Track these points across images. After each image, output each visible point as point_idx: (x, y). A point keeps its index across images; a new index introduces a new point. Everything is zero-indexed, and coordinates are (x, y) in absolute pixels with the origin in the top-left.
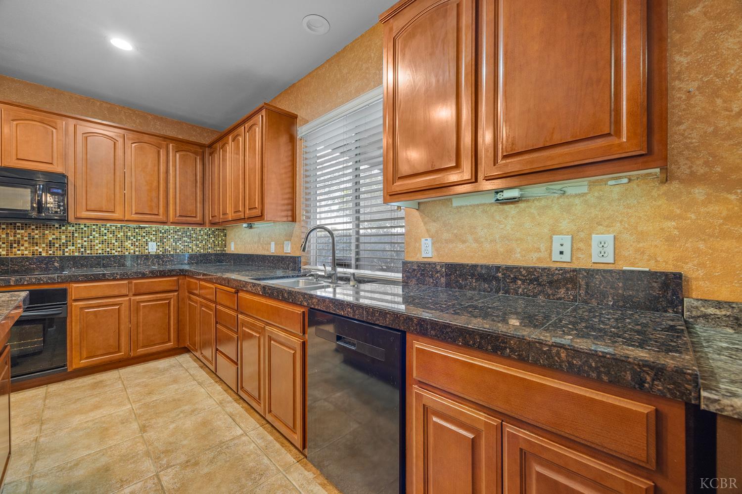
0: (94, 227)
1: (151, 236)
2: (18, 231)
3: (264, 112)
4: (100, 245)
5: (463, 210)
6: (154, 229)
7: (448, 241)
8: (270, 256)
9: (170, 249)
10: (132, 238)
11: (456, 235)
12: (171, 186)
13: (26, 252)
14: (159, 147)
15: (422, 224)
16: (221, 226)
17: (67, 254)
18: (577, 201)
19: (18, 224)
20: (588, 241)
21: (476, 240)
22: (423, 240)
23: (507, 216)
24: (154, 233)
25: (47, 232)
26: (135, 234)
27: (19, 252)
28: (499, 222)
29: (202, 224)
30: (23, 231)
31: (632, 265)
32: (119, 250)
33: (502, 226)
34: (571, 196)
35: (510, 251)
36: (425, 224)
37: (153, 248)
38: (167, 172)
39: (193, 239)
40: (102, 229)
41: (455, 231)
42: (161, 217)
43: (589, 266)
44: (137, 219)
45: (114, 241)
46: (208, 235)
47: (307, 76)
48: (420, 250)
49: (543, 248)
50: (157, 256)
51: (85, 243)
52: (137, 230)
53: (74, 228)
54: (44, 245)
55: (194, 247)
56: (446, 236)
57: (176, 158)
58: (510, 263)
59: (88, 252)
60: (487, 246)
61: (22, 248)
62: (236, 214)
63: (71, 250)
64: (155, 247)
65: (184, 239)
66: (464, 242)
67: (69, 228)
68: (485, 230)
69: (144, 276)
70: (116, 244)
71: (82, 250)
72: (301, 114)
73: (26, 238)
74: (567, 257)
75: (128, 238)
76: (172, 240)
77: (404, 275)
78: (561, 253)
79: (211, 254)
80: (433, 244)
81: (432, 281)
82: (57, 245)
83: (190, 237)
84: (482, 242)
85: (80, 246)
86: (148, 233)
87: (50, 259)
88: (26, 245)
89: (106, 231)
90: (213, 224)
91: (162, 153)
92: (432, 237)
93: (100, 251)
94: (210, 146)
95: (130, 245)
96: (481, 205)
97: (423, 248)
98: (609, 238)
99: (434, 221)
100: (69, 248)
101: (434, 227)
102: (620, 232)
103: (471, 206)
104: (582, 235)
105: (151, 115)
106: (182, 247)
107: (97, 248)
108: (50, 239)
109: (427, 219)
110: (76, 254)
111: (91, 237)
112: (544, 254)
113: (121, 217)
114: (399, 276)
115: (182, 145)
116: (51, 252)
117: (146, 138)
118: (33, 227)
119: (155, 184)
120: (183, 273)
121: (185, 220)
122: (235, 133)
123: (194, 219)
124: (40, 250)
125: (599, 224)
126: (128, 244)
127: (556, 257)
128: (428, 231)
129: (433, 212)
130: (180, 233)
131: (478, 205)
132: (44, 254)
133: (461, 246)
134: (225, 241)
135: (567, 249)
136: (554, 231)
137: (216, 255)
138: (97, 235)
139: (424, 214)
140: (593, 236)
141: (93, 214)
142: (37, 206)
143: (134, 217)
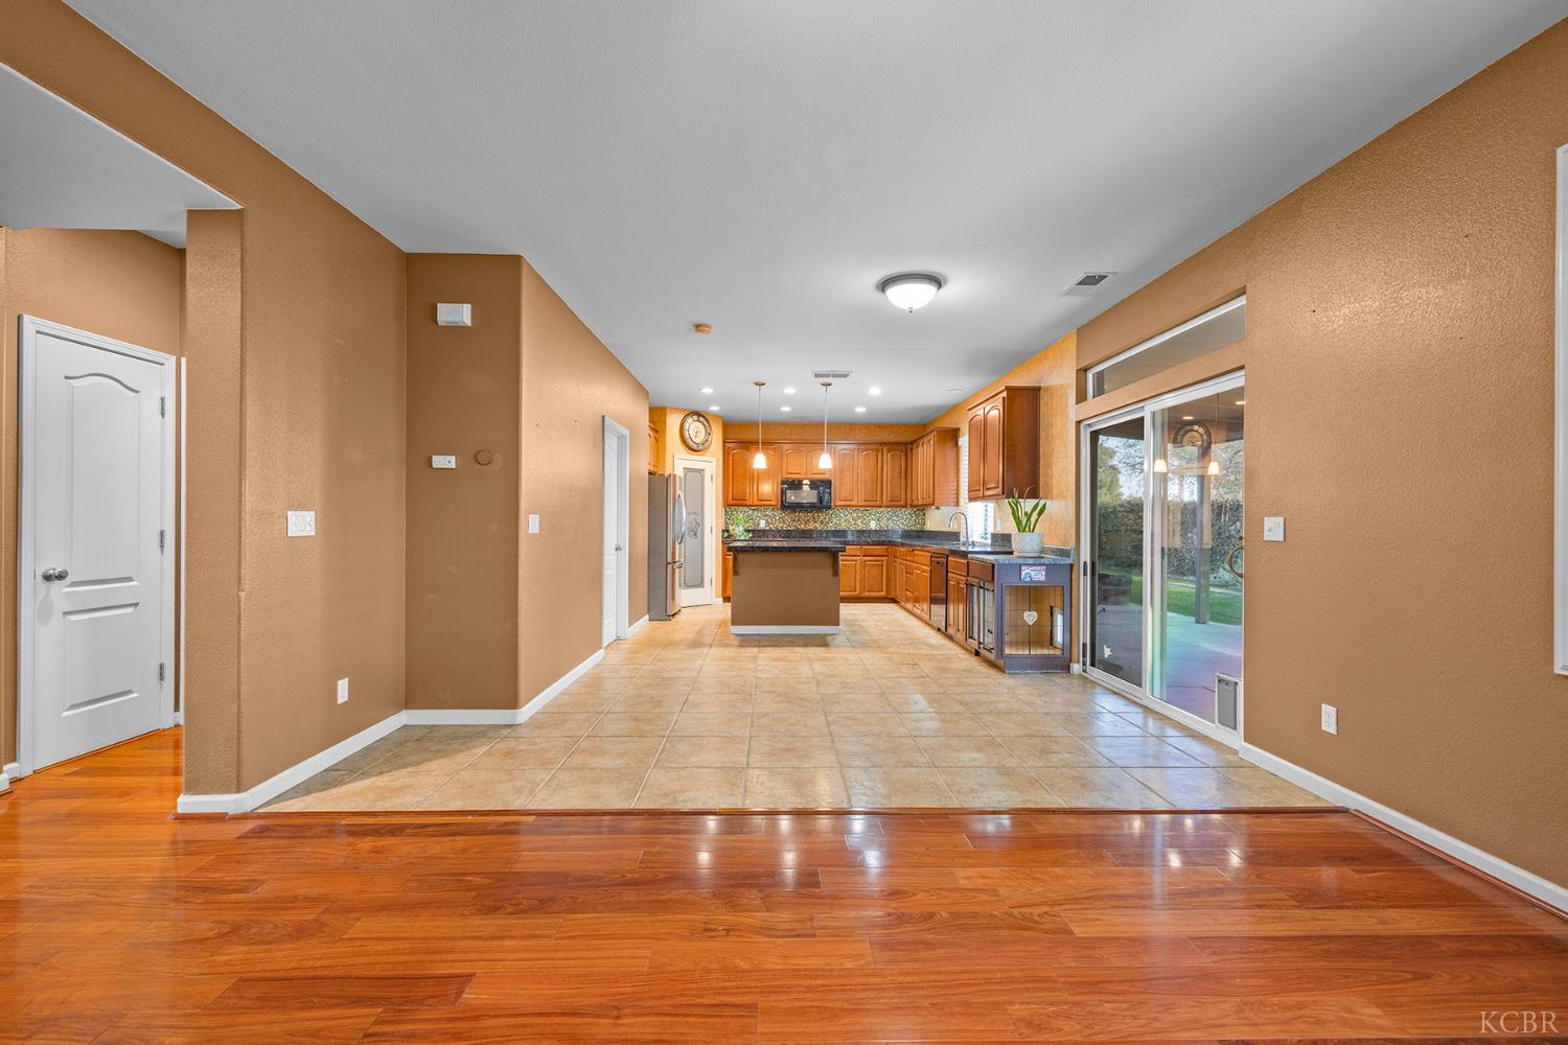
0: (842, 510)
1: (873, 517)
2: (809, 515)
4: (845, 523)
6: (874, 511)
9: (884, 526)
10: (861, 518)
12: (885, 478)
13: (812, 527)
14: (877, 451)
16: (922, 509)
19: (809, 511)
24: (874, 514)
25: (820, 515)
26: (863, 515)
27: (809, 527)
29: (905, 506)
32: (854, 526)
37: (873, 525)
38: (882, 469)
39: (900, 519)
40: (846, 512)
42: (878, 503)
44: (865, 505)
45: (851, 521)
46: (911, 515)
50: (876, 531)
51: (838, 522)
52: (864, 513)
53: (832, 511)
55: (902, 525)
57: (888, 456)
59: (839, 527)
63: (831, 527)
64: (875, 525)
65: (894, 519)
69: (868, 544)
70: (853, 522)
71: (836, 526)
75: (859, 517)
76: (886, 520)
79: (912, 531)
82: (826, 523)
83: (898, 517)
85: (835, 523)
86: (871, 514)
87: (821, 532)
88: (812, 521)
89: (848, 514)
90: (913, 506)
91: (880, 455)
93: (844, 527)
94: (912, 443)
100: (830, 524)
106: (892, 525)
107: (843, 524)
108: (821, 520)
110: (833, 528)
111: (840, 517)
113: (855, 505)
115: (891, 446)
116: (822, 527)
117: (871, 447)
119: (875, 478)
120: (891, 544)
121: (894, 504)
123: (899, 503)
126: (859, 522)
130: (891, 514)
132: (819, 527)
134: (923, 519)
137: (917, 531)
138: (844, 516)
141: (843, 503)
142: (821, 499)
143: (864, 503)
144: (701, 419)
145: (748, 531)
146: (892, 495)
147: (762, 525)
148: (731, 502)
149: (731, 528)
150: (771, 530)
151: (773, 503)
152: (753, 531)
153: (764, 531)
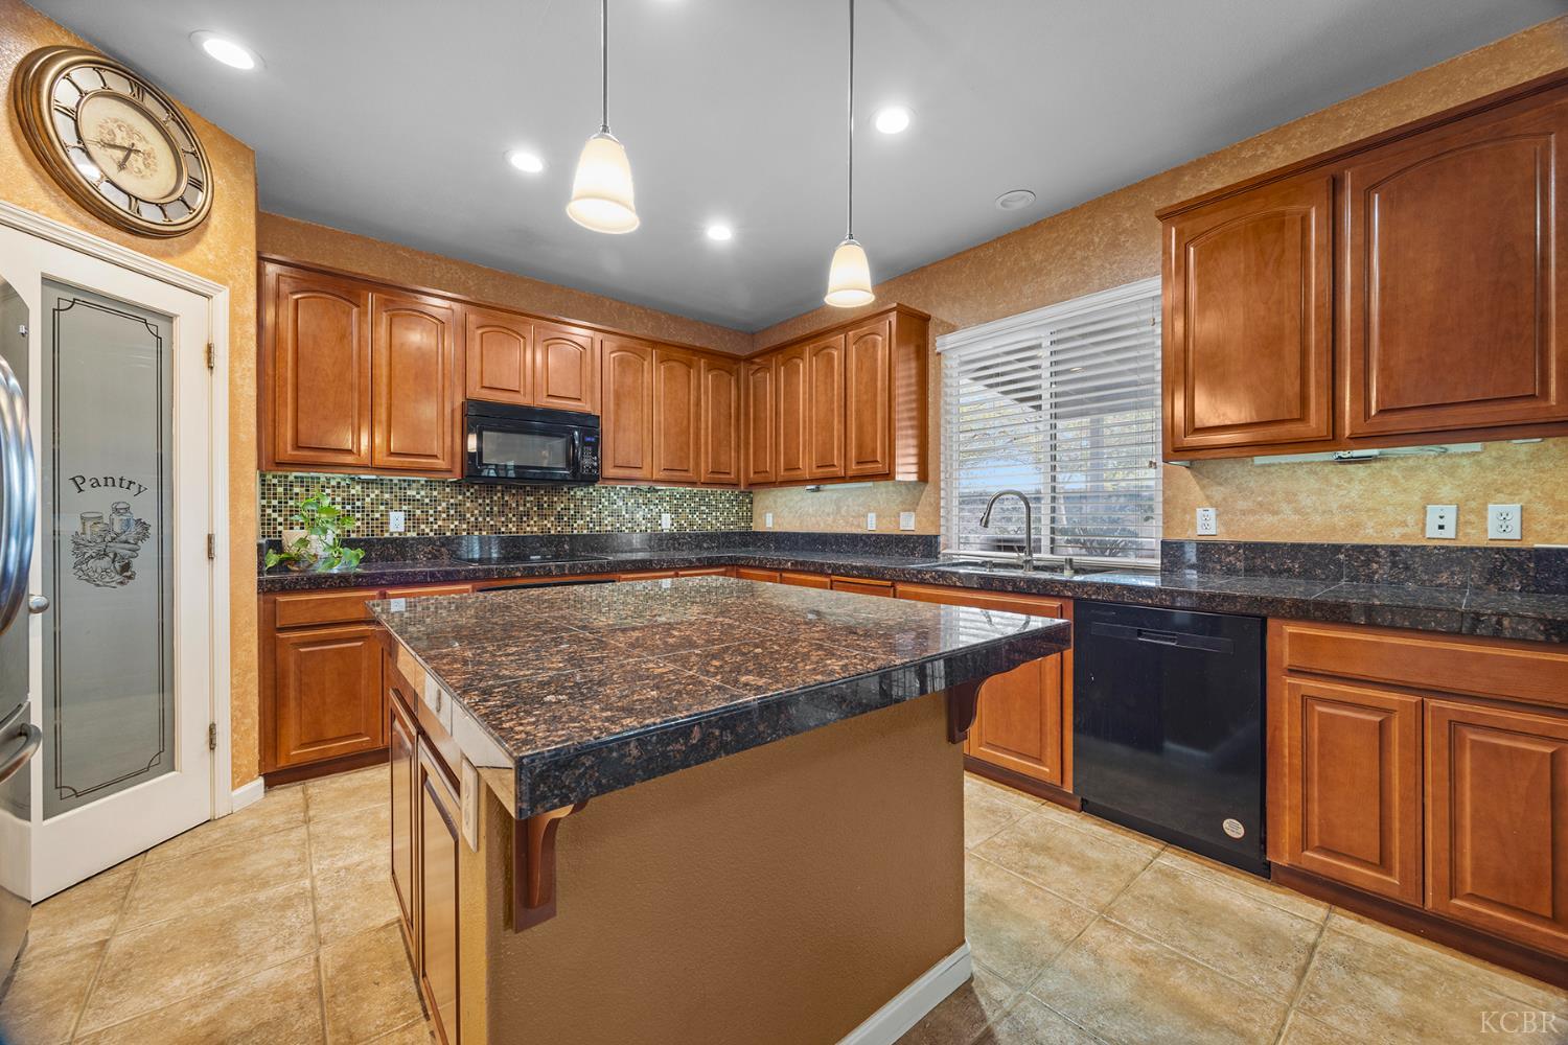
0: (603, 491)
1: (665, 504)
2: (528, 498)
3: (893, 317)
4: (609, 519)
5: (1272, 469)
6: (668, 493)
7: (1243, 513)
8: (869, 536)
9: (685, 525)
10: (644, 507)
11: (1261, 504)
12: (702, 424)
13: (535, 529)
14: (689, 366)
15: (1198, 488)
17: (575, 532)
18: (1465, 461)
19: (528, 488)
20: (1482, 513)
21: (1297, 511)
22: (1199, 511)
23: (1352, 479)
24: (668, 499)
25: (555, 499)
26: (646, 501)
27: (528, 529)
28: (1338, 486)
29: (735, 485)
30: (532, 499)
31: (1548, 541)
32: (630, 525)
33: (1342, 493)
34: (1456, 455)
35: (1356, 526)
36: (1203, 488)
37: (667, 523)
38: (698, 404)
39: (712, 508)
40: (612, 494)
41: (1260, 499)
42: (691, 475)
43: (1484, 544)
44: (667, 478)
45: (624, 513)
47: (952, 257)
48: (1193, 525)
49: (1411, 520)
50: (672, 536)
51: (594, 515)
52: (649, 495)
53: (582, 493)
54: (552, 519)
55: (714, 522)
56: (1242, 504)
58: (1357, 541)
59: (597, 528)
60: (1317, 519)
61: (532, 522)
62: (820, 470)
63: (580, 526)
64: (670, 522)
65: (703, 508)
66: (1275, 513)
67: (578, 493)
68: (1314, 498)
70: (627, 516)
71: (591, 525)
72: (939, 313)
73: (535, 509)
74: (1449, 532)
75: (639, 507)
76: (688, 510)
77: (1165, 561)
78: (1441, 527)
80: (1217, 515)
81: (1219, 567)
82: (566, 519)
83: (708, 505)
84: (1308, 513)
85: (588, 519)
86: (661, 499)
87: (560, 538)
88: (535, 519)
89: (615, 497)
91: (691, 372)
92: (1216, 506)
93: (609, 528)
94: (749, 360)
95: (641, 519)
96: (1306, 463)
97: (1199, 521)
98: (1514, 509)
99: (1221, 484)
100: (579, 522)
101: (1218, 492)
102: (1530, 502)
103: (1287, 464)
104: (1473, 504)
105: (665, 314)
106: (700, 522)
107: (606, 522)
108: (559, 509)
109: (1205, 481)
110: (585, 532)
111: (600, 506)
112: (1413, 529)
113: (649, 476)
114: (1156, 562)
115: (713, 357)
116: (559, 529)
117: (674, 354)
118: (542, 492)
119: (685, 423)
121: (710, 479)
122: (822, 343)
123: (728, 476)
124: (549, 525)
125: (1498, 491)
126: (639, 516)
127: (1432, 531)
128: (1208, 497)
129: (1218, 472)
130: (697, 499)
131: (1300, 464)
132: (553, 532)
133: (1269, 519)
134: (751, 511)
135: (1450, 522)
136: (1429, 499)
137: (741, 534)
138: (606, 503)
139: (1201, 474)
140: (1490, 506)
141: (621, 473)
142: (573, 463)
143: (663, 475)
144: (150, 103)
145: (347, 543)
146: (716, 460)
147: (397, 523)
148: (288, 451)
149: (291, 537)
150: (423, 540)
151: (440, 463)
152: (366, 544)
153: (400, 545)
